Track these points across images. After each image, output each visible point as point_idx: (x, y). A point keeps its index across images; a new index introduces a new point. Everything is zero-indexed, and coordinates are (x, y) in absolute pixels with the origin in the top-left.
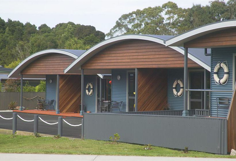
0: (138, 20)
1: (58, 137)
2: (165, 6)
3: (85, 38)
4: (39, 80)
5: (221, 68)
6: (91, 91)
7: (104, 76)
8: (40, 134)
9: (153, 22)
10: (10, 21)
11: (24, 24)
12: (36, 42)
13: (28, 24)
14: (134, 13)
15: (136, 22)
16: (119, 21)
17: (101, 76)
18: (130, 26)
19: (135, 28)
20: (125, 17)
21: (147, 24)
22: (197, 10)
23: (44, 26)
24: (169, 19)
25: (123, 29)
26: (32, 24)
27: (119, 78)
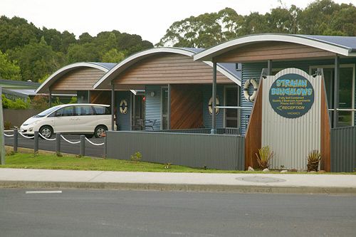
0: (192, 28)
1: (80, 157)
2: (222, 13)
3: (130, 49)
4: (71, 97)
5: (250, 85)
6: (126, 108)
7: (138, 93)
8: (62, 154)
9: (209, 30)
10: (44, 28)
11: (62, 33)
12: (74, 53)
13: (66, 33)
14: (187, 20)
15: (190, 30)
16: (170, 30)
17: (134, 92)
18: (182, 35)
19: (188, 37)
20: (177, 24)
21: (201, 32)
22: (255, 18)
23: (86, 35)
24: (227, 27)
25: (176, 38)
26: (71, 33)
27: (153, 94)
